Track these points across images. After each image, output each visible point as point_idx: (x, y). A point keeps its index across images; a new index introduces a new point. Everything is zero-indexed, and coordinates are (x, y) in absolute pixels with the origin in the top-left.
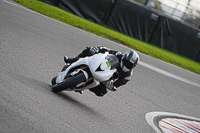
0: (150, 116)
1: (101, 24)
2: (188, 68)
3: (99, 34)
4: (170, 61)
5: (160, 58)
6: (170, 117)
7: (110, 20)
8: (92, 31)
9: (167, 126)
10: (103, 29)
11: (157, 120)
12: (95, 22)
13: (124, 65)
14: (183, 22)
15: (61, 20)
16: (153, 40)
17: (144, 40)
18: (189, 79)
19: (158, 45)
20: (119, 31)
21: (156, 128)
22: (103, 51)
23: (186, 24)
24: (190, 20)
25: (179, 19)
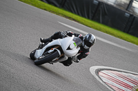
0: (93, 69)
1: (59, 7)
2: (118, 37)
3: (59, 14)
4: (107, 32)
5: (100, 30)
6: (106, 69)
7: (66, 4)
8: (53, 12)
9: (104, 75)
10: (61, 11)
11: (98, 71)
12: (56, 6)
13: (85, 44)
14: (115, 6)
15: (33, 5)
16: (94, 18)
17: (88, 18)
18: (119, 44)
19: (98, 21)
20: (71, 12)
21: (97, 77)
22: (70, 35)
23: (118, 7)
24: (120, 5)
25: (112, 4)
